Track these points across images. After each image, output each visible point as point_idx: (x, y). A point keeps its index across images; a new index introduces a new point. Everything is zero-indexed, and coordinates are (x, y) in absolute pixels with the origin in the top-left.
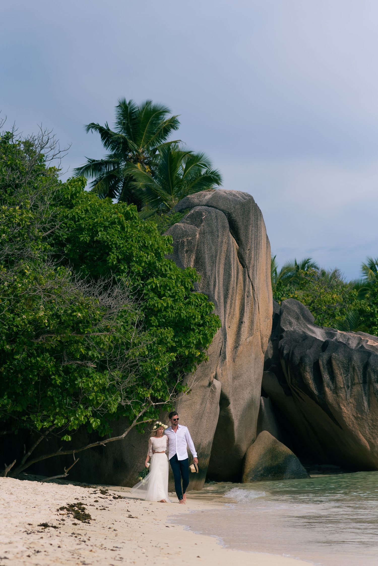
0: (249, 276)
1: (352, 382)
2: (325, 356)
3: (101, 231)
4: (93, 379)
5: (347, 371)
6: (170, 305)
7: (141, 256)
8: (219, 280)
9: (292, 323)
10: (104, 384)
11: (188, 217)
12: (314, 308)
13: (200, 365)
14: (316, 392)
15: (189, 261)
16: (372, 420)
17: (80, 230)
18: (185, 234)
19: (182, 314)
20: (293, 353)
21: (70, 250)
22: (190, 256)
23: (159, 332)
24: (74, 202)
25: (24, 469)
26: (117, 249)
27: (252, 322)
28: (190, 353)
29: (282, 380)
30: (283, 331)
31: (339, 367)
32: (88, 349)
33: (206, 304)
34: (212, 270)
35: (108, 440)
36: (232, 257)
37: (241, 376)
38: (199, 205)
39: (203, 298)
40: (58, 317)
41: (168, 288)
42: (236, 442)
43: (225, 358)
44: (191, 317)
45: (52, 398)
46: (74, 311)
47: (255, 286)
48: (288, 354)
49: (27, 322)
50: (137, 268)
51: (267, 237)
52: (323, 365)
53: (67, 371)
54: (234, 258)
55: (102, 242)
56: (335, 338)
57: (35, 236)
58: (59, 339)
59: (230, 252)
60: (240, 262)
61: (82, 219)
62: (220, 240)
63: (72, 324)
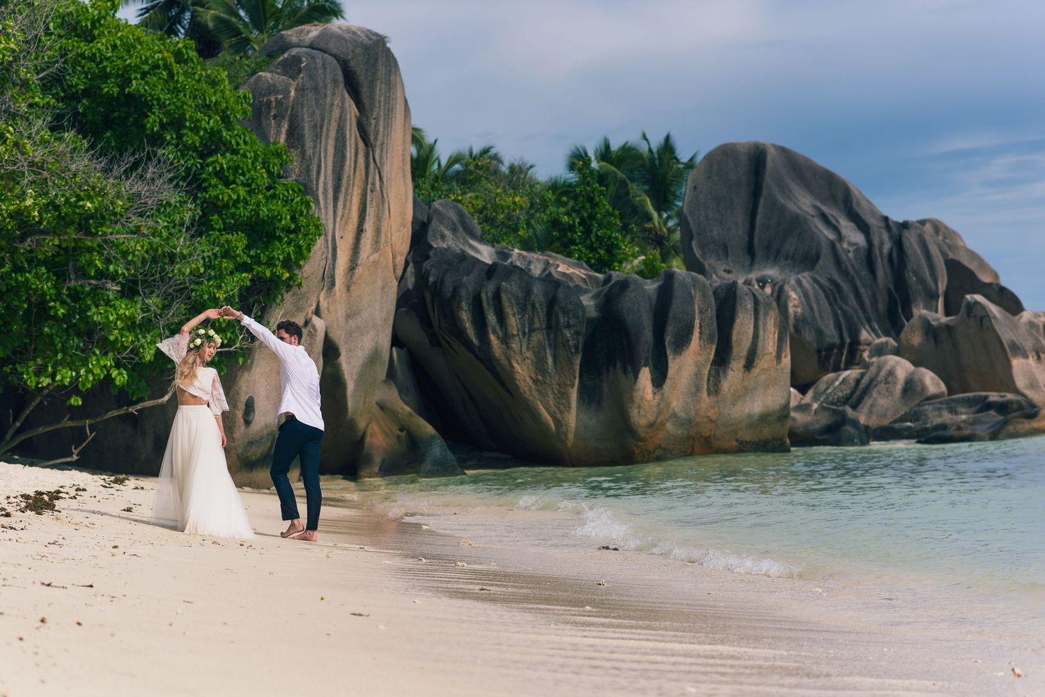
0: (374, 159)
1: (530, 327)
2: (490, 287)
3: (136, 78)
4: (115, 309)
5: (523, 309)
6: (242, 198)
7: (198, 120)
8: (325, 163)
9: (445, 237)
10: (134, 317)
11: (279, 64)
12: (486, 216)
13: (290, 293)
14: (475, 341)
15: (278, 133)
16: (559, 385)
17: (105, 76)
18: (272, 89)
19: (261, 212)
20: (442, 281)
21: (86, 108)
22: (280, 124)
23: (223, 239)
24: (96, 32)
25: (9, 448)
26: (160, 107)
27: (378, 231)
28: (273, 274)
29: (426, 322)
30: (431, 247)
31: (511, 303)
32: (108, 261)
33: (302, 199)
34: (315, 147)
35: (141, 404)
36: (348, 128)
37: (359, 313)
38: (298, 46)
39: (296, 189)
40: (57, 208)
41: (240, 171)
42: (349, 414)
43: (333, 284)
44: (275, 218)
45: (50, 336)
46: (79, 198)
47: (384, 175)
48: (435, 283)
49: (5, 215)
50: (191, 138)
51: (406, 101)
52: (487, 299)
53: (75, 296)
54: (350, 131)
55: (137, 96)
56: (510, 260)
57: (21, 80)
58: (56, 242)
59: (345, 120)
60: (361, 136)
61: (108, 59)
62: (328, 101)
63: (77, 220)
